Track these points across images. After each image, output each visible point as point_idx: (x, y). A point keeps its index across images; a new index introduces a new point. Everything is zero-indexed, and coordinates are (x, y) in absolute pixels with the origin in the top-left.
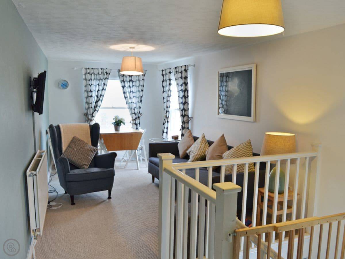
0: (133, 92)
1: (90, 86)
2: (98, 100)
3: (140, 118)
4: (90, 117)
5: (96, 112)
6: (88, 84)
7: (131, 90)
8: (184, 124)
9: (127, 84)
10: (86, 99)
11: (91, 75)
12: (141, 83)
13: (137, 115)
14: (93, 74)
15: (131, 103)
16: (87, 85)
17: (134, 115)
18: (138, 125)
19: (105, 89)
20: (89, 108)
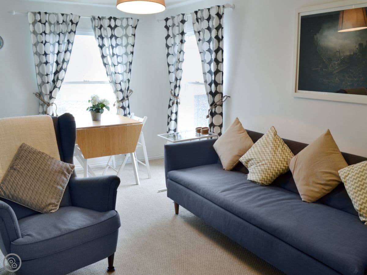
0: (118, 56)
1: (43, 45)
2: (58, 70)
3: (129, 98)
4: (46, 99)
5: (56, 89)
6: (40, 41)
7: (115, 53)
8: (215, 107)
9: (107, 42)
10: (37, 67)
11: (43, 25)
12: (131, 40)
13: (125, 94)
14: (47, 24)
15: (115, 73)
16: (38, 42)
17: (120, 93)
18: (127, 108)
19: (71, 50)
20: (43, 83)
